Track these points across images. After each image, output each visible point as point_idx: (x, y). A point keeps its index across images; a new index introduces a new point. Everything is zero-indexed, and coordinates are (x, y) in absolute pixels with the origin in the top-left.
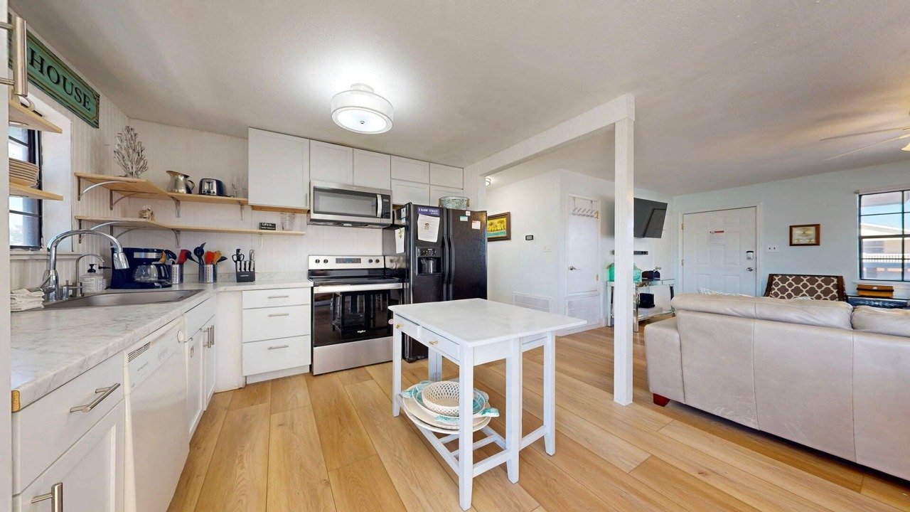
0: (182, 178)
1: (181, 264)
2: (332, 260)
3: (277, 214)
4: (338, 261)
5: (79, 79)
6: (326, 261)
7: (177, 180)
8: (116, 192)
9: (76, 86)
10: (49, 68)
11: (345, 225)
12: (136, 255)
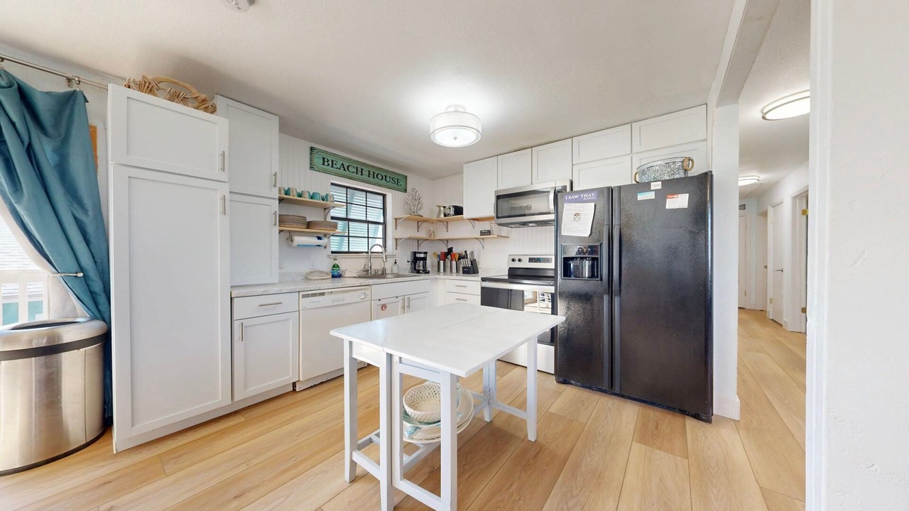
0: (442, 209)
1: (444, 260)
2: (525, 260)
3: (488, 223)
4: (531, 260)
5: (394, 173)
6: (520, 260)
7: (440, 210)
8: (420, 221)
9: (392, 177)
10: (377, 175)
11: (530, 225)
12: (418, 255)
